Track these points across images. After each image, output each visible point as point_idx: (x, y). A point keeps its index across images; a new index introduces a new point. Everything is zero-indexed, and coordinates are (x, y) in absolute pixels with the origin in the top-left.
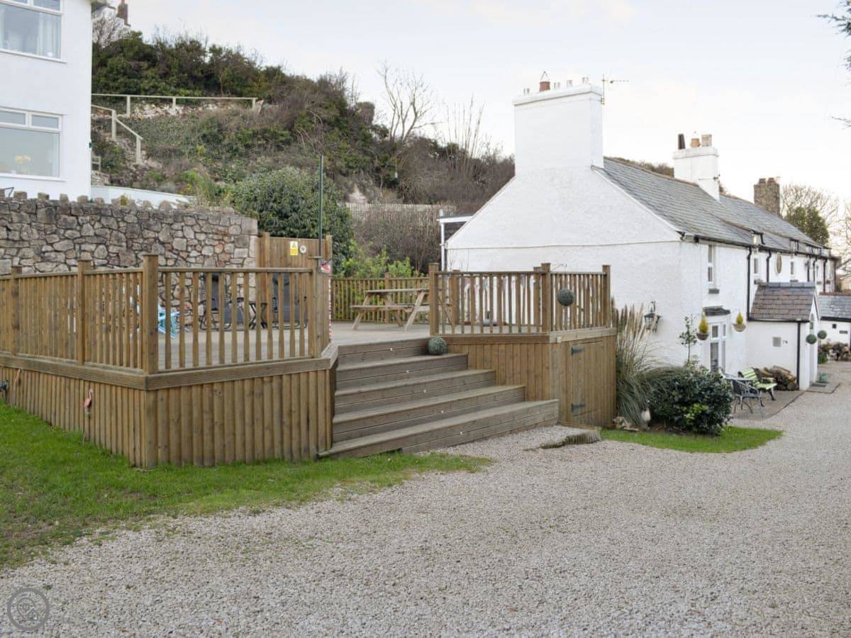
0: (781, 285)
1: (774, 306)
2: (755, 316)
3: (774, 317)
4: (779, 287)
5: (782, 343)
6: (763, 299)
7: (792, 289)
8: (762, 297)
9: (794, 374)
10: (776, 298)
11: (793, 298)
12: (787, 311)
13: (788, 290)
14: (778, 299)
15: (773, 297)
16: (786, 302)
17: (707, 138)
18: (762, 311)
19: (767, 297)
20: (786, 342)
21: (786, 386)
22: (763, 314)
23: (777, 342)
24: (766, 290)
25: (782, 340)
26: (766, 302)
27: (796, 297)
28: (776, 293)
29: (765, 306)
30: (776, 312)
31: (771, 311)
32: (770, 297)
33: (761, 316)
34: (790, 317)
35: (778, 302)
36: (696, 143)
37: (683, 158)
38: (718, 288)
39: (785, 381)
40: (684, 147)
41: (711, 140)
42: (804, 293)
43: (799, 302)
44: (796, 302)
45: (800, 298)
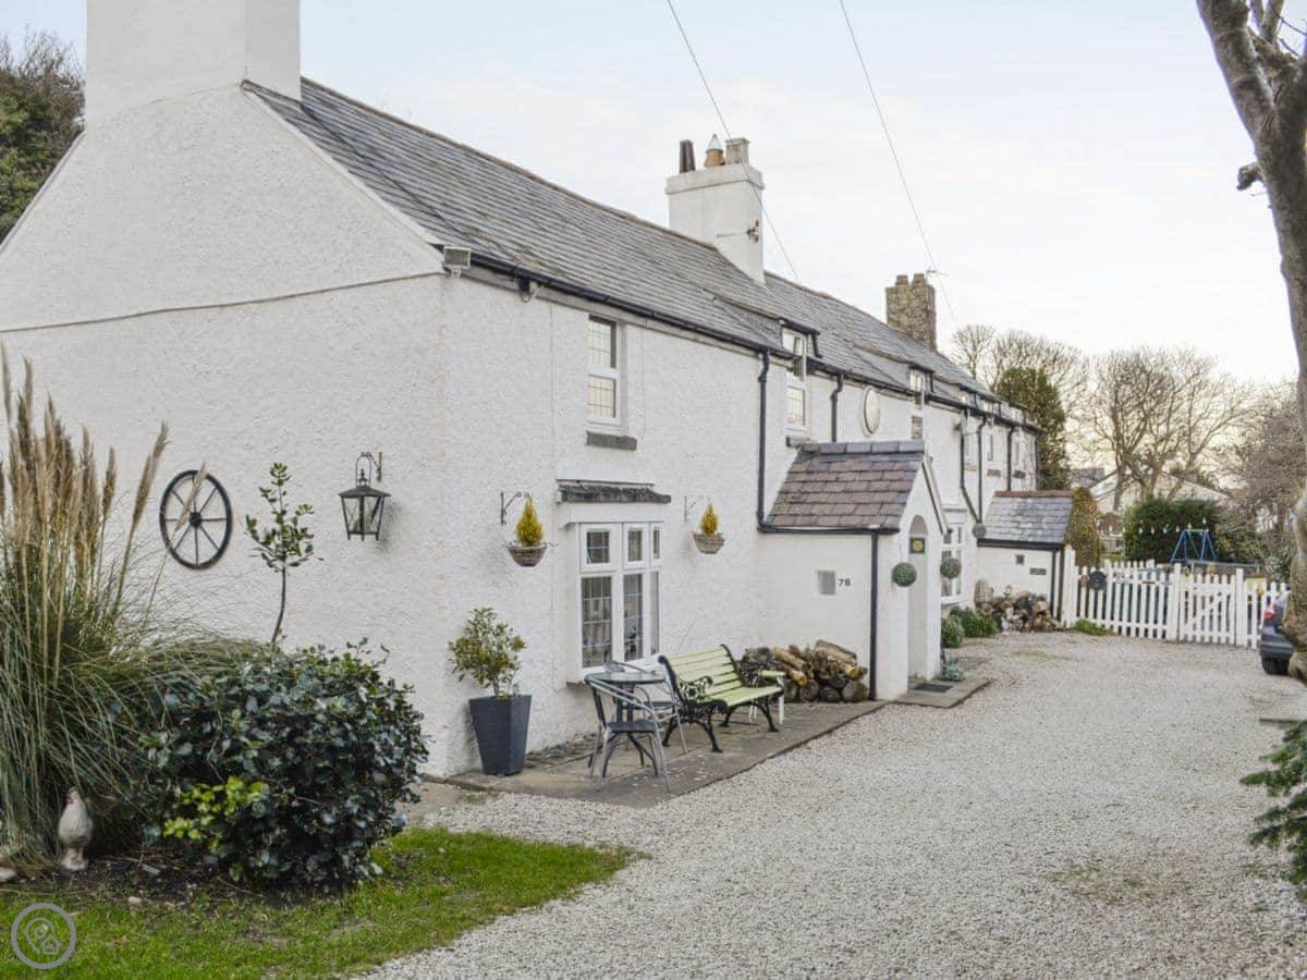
0: (849, 450)
1: (823, 497)
2: (777, 522)
3: (820, 521)
4: (845, 453)
5: (838, 582)
6: (804, 482)
7: (872, 458)
8: (803, 477)
9: (863, 661)
10: (833, 478)
11: (870, 476)
12: (851, 508)
13: (864, 459)
14: (837, 480)
15: (826, 477)
16: (854, 487)
17: (739, 147)
18: (797, 509)
19: (813, 477)
20: (848, 583)
21: (840, 690)
22: (796, 515)
23: (828, 582)
24: (815, 459)
25: (838, 577)
26: (808, 488)
27: (879, 476)
28: (835, 467)
29: (804, 498)
30: (827, 509)
31: (816, 509)
32: (820, 477)
33: (790, 521)
34: (855, 521)
35: (837, 488)
36: (716, 158)
37: (686, 190)
38: (632, 434)
39: (836, 678)
40: (693, 168)
41: (746, 152)
42: (898, 466)
43: (882, 485)
44: (876, 485)
45: (887, 475)
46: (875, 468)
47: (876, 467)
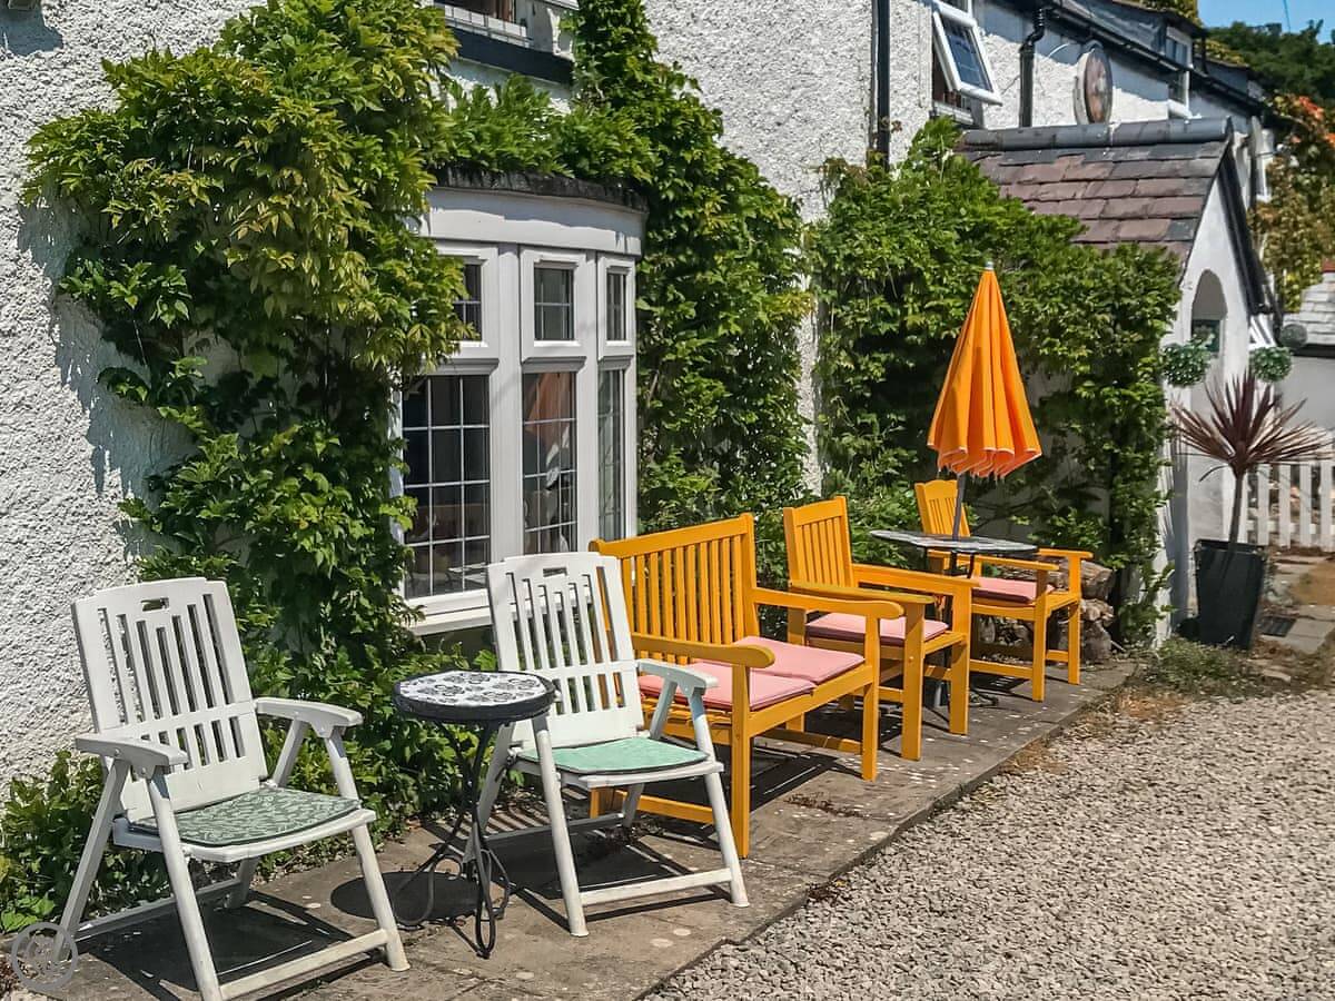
0: (1058, 138)
4: (1051, 145)
42: (1165, 167)
43: (1133, 206)
44: (1120, 208)
45: (1143, 186)
46: (1117, 174)
47: (1122, 171)
